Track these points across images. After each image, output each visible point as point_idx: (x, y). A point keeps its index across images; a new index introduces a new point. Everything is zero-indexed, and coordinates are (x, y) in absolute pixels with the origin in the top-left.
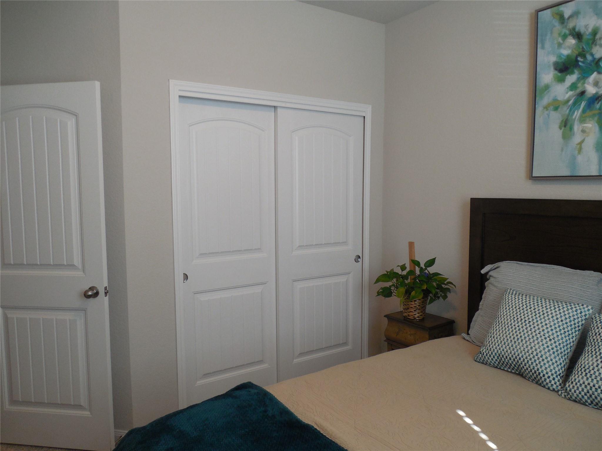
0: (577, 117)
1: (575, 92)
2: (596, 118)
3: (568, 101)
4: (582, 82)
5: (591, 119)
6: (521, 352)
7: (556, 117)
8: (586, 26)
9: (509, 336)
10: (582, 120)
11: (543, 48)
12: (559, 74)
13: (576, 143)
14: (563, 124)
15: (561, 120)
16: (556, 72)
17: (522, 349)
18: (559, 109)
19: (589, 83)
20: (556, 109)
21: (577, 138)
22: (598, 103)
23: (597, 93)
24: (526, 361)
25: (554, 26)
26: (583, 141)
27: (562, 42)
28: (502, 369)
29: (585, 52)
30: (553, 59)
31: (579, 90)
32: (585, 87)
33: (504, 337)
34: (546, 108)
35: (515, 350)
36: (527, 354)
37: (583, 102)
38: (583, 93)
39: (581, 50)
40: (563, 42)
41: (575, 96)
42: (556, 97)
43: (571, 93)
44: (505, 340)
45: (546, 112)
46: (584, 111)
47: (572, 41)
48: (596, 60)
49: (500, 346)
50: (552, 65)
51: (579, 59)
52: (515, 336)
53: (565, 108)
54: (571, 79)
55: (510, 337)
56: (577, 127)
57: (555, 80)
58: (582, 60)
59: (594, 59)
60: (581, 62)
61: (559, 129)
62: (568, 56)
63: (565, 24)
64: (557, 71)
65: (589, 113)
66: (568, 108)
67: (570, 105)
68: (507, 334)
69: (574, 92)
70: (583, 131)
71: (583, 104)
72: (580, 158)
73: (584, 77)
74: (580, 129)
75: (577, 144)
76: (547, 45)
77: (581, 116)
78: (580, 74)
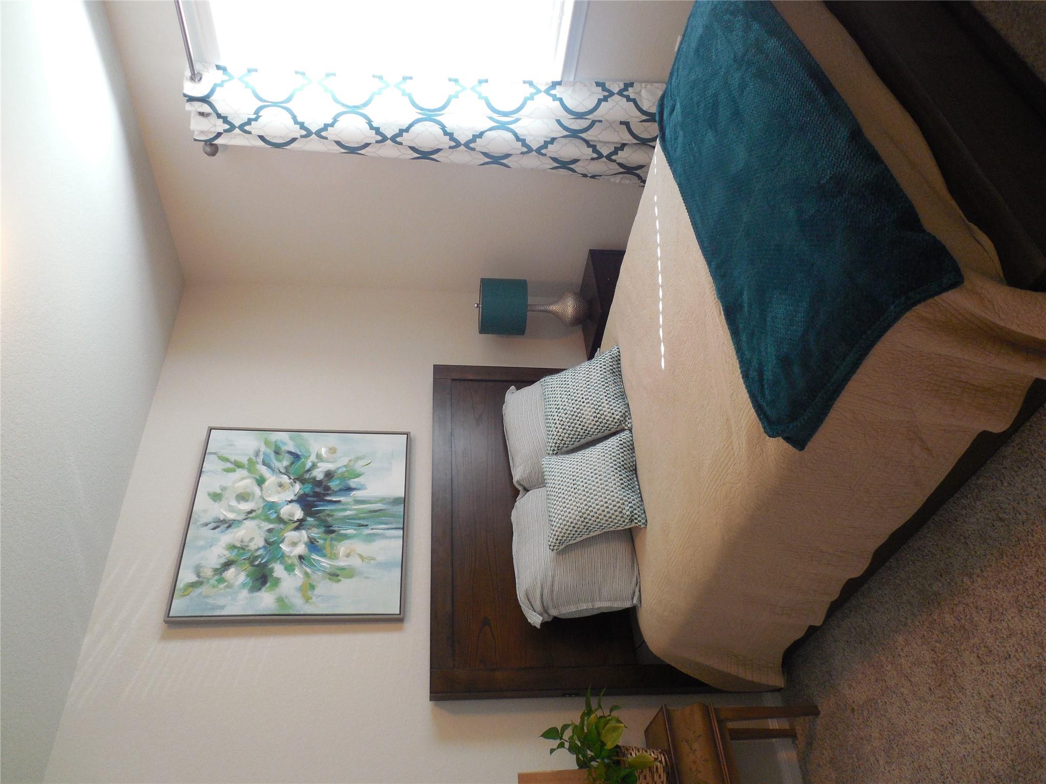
0: (330, 563)
1: (297, 566)
2: (335, 543)
3: (306, 574)
4: (286, 559)
5: (335, 549)
6: (608, 465)
7: (324, 587)
8: (219, 557)
9: (597, 485)
10: (335, 557)
11: (223, 607)
12: (268, 585)
13: (361, 562)
14: (334, 578)
15: (328, 580)
16: (264, 589)
17: (603, 466)
18: (314, 584)
19: (291, 552)
20: (312, 587)
21: (355, 562)
22: (318, 542)
23: (306, 544)
24: (615, 458)
25: (200, 594)
26: (361, 556)
27: (226, 583)
28: (640, 491)
29: (251, 557)
30: (245, 593)
31: (296, 561)
32: (295, 556)
33: (600, 489)
34: (307, 600)
35: (609, 472)
36: (606, 459)
37: (312, 557)
38: (301, 557)
39: (247, 562)
40: (227, 581)
41: (303, 566)
42: (296, 588)
43: (297, 572)
44: (603, 486)
45: (314, 599)
46: (324, 556)
47: (231, 572)
48: (266, 545)
49: (612, 489)
50: (251, 594)
51: (257, 563)
52: (593, 479)
53: (315, 577)
54: (278, 570)
55: (597, 483)
56: (341, 563)
57: (274, 590)
58: (260, 560)
59: (264, 547)
60: (262, 560)
61: (340, 583)
62: (247, 576)
63: (205, 580)
64: (262, 589)
65: (327, 551)
66: (315, 573)
67: (313, 572)
68: (595, 488)
69: (296, 568)
70: (348, 556)
71: (314, 556)
72: (381, 558)
73: (282, 558)
74: (345, 558)
75: (363, 561)
76: (221, 601)
77: (330, 558)
78: (275, 562)
